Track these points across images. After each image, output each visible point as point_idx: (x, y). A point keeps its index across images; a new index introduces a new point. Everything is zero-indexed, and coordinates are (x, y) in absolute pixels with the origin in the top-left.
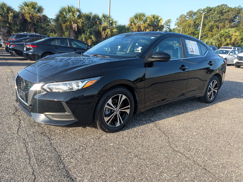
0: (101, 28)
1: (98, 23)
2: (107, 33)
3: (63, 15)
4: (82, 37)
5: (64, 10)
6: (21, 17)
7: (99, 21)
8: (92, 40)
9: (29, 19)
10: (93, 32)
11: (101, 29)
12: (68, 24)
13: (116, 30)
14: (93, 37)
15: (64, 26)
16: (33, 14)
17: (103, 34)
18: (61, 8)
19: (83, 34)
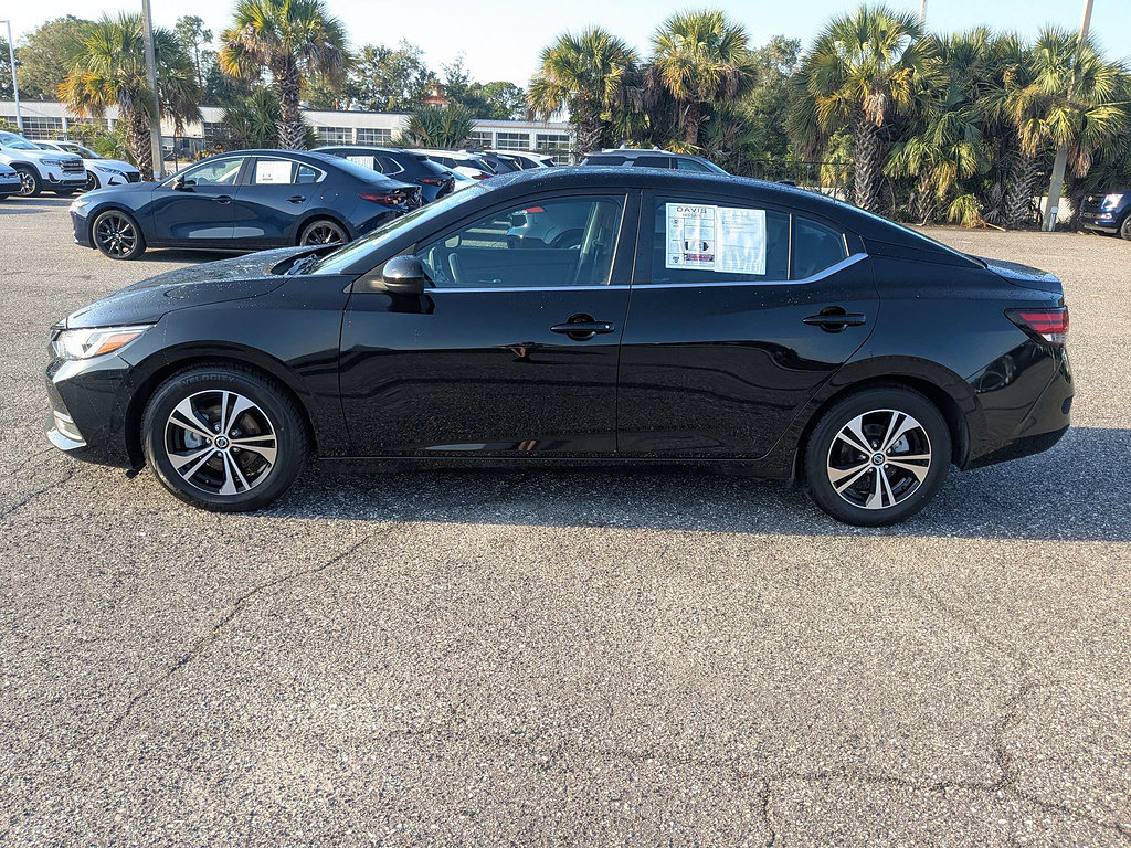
0: (1020, 106)
1: (1007, 79)
2: (1053, 129)
3: (829, 58)
4: (908, 156)
5: (839, 30)
6: (651, 83)
7: (1017, 72)
8: (959, 169)
9: (677, 89)
10: (971, 131)
11: (1019, 112)
12: (847, 95)
13: (1110, 110)
14: (964, 153)
15: (824, 105)
16: (695, 67)
17: (1027, 134)
18: (829, 23)
19: (914, 140)
